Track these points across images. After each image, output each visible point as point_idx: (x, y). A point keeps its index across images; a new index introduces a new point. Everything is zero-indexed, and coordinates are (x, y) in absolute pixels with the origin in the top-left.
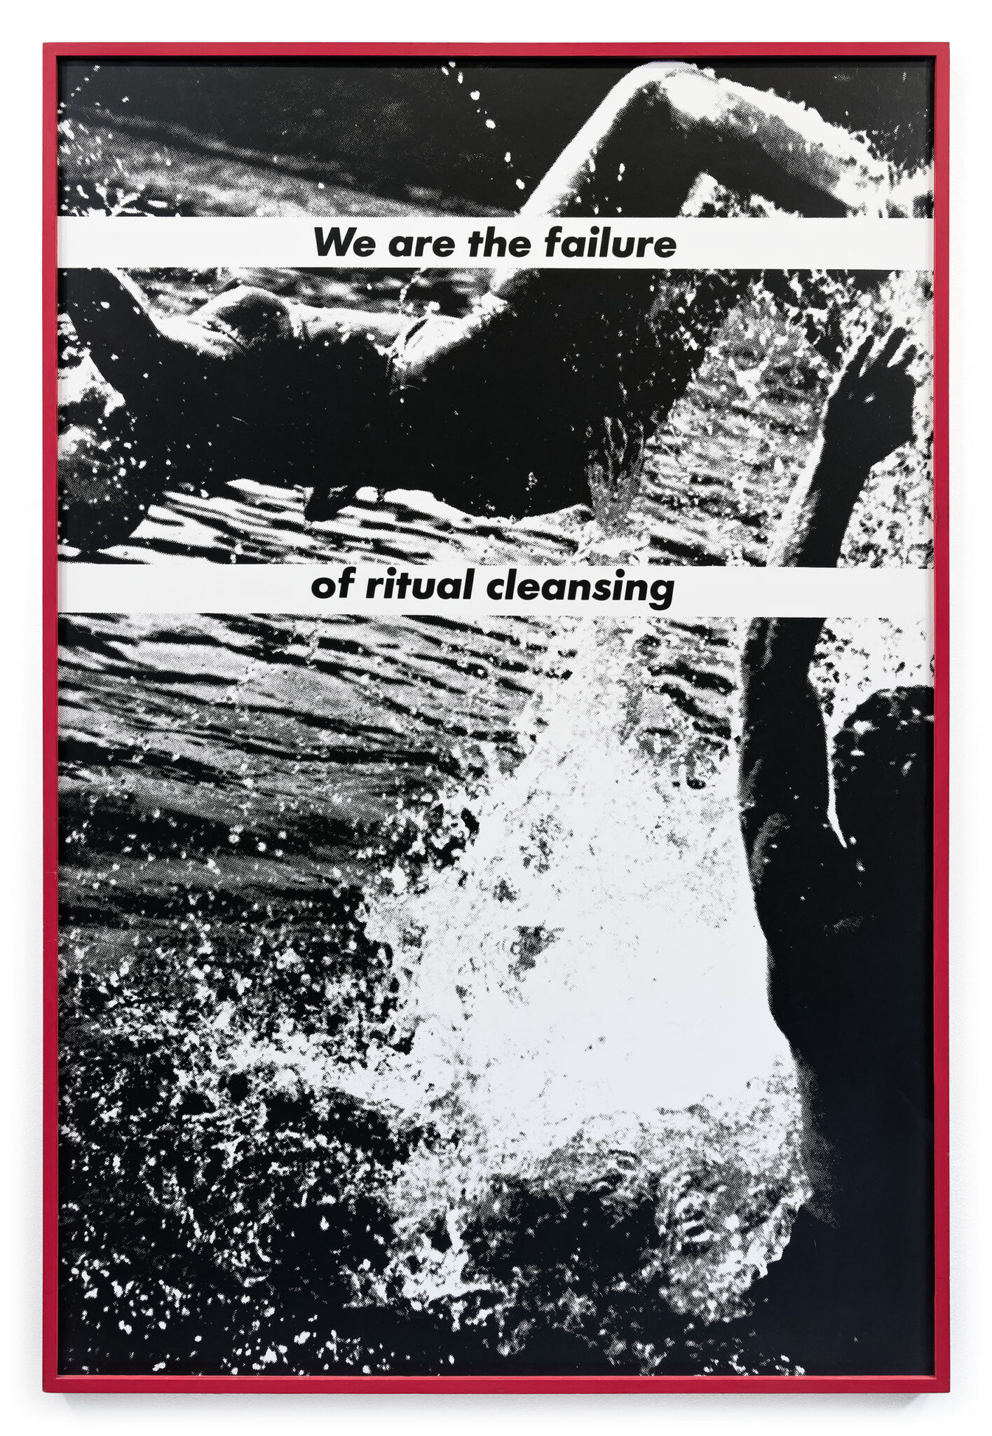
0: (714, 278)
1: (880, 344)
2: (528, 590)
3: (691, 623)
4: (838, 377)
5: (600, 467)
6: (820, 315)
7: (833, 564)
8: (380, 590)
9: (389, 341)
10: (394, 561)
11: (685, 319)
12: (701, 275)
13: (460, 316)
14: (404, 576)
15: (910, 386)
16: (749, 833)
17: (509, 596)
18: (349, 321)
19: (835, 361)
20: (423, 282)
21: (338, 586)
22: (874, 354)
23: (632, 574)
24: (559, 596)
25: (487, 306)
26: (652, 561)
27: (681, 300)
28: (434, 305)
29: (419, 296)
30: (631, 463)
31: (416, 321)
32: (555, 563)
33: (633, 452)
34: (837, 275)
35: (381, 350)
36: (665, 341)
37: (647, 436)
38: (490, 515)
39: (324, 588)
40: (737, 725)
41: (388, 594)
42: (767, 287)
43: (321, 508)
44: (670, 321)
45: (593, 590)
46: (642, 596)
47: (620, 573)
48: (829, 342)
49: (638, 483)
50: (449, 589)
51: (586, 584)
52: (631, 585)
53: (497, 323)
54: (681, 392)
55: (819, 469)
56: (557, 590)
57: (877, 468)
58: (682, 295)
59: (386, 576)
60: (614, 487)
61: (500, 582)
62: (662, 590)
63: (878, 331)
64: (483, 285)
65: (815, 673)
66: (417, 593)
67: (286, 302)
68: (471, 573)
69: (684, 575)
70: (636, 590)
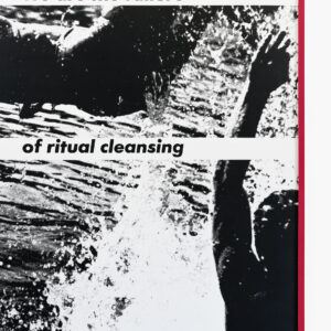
0: (200, 10)
1: (274, 39)
2: (119, 149)
3: (191, 163)
4: (256, 53)
5: (150, 94)
6: (248, 26)
7: (254, 136)
8: (53, 149)
9: (56, 38)
10: (59, 136)
11: (188, 28)
12: (195, 8)
13: (88, 27)
14: (64, 143)
15: (288, 57)
16: (217, 255)
17: (111, 151)
18: (39, 29)
19: (254, 46)
20: (72, 12)
21: (34, 148)
22: (272, 43)
23: (164, 142)
24: (133, 151)
25: (100, 23)
26: (174, 135)
27: (187, 19)
28: (77, 22)
29: (69, 18)
30: (164, 92)
31: (69, 29)
32: (131, 137)
33: (165, 87)
34: (255, 8)
35: (53, 42)
36: (179, 38)
37: (172, 79)
38: (102, 115)
39: (28, 148)
40: (211, 207)
41: (57, 151)
42: (225, 13)
43: (27, 113)
44: (182, 29)
45: (148, 148)
46: (169, 151)
47: (160, 141)
48: (252, 38)
49: (167, 101)
50: (84, 148)
51: (144, 146)
52: (165, 146)
53: (105, 29)
54: (187, 61)
55: (248, 94)
56: (131, 149)
57: (273, 93)
58: (187, 17)
59: (56, 143)
60: (157, 102)
61: (106, 145)
62: (178, 148)
63: (274, 33)
64: (98, 13)
65: (246, 185)
66: (70, 151)
67: (10, 21)
68: (93, 141)
69: (187, 141)
70: (167, 148)
